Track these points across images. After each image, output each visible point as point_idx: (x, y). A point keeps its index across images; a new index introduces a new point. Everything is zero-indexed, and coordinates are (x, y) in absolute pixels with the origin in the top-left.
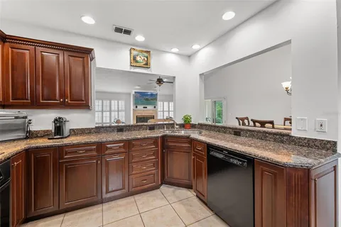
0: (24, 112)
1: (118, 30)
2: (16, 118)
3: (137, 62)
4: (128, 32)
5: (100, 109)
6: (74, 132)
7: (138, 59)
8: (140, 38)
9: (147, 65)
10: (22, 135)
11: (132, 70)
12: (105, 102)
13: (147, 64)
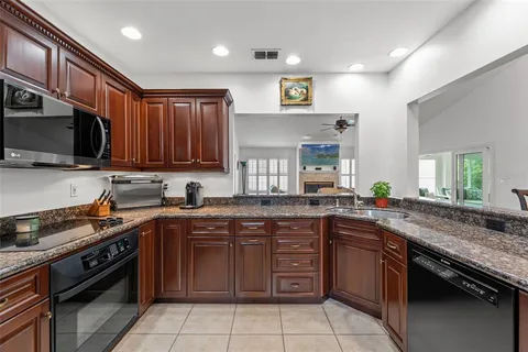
0: (160, 175)
1: (260, 55)
2: (153, 182)
3: (290, 98)
4: (273, 55)
5: (255, 172)
6: (209, 202)
7: (293, 93)
8: (293, 60)
9: (307, 101)
10: (158, 201)
11: (284, 112)
12: (260, 161)
13: (306, 99)
